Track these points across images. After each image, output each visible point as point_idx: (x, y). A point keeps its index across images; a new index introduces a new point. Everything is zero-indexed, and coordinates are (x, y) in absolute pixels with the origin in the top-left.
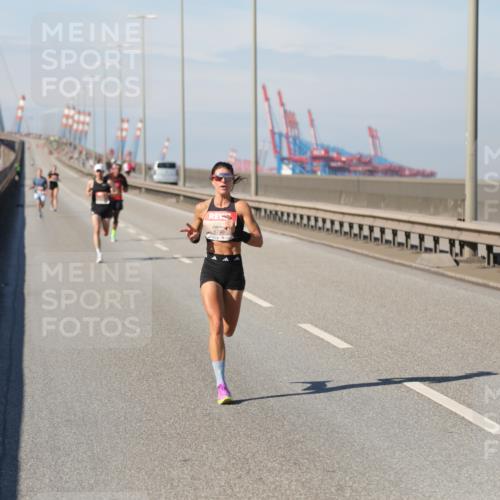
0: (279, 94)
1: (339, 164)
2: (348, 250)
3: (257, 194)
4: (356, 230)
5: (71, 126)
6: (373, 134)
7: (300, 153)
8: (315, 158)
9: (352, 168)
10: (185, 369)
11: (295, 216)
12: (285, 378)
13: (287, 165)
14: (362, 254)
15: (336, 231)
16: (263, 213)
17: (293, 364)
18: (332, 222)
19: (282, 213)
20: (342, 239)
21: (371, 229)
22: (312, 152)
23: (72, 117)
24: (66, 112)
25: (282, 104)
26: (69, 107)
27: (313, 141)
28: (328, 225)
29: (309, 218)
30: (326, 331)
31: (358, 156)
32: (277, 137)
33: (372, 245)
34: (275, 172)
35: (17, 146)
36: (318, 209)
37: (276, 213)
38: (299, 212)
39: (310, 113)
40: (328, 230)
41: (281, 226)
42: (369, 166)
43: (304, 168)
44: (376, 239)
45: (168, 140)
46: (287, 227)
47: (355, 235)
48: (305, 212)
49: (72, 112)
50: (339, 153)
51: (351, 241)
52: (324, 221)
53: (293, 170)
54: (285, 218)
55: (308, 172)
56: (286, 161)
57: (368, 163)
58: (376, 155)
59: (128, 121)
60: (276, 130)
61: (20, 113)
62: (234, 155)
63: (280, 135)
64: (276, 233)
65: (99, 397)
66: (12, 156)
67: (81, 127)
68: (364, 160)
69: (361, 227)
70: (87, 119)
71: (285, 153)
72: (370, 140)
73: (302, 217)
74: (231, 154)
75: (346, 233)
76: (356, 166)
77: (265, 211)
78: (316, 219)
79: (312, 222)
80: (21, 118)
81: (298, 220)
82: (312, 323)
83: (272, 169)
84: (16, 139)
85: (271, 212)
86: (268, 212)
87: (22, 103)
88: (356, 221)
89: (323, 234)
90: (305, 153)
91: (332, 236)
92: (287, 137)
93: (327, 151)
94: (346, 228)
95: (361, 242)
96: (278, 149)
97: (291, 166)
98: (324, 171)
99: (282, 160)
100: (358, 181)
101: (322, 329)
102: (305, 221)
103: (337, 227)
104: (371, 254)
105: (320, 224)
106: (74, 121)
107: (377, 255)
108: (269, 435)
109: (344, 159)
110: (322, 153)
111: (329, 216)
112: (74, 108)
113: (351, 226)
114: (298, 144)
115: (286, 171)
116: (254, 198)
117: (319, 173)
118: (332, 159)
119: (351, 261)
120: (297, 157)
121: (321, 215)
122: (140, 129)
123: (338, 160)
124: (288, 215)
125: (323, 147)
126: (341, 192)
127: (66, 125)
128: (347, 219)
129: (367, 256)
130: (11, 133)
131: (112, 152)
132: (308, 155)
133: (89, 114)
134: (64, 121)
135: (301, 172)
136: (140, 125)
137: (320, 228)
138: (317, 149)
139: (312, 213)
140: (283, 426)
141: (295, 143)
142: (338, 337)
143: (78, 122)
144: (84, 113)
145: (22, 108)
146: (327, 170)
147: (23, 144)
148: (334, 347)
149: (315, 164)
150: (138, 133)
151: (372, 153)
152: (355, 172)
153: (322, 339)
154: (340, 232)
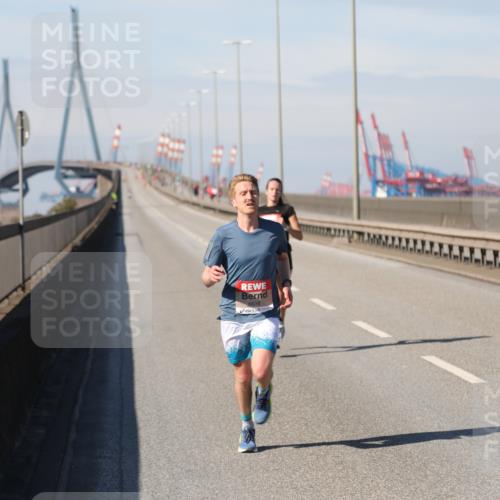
0: (373, 117)
1: (435, 186)
2: (459, 275)
3: (359, 217)
4: (467, 253)
5: (166, 155)
6: (468, 155)
7: (394, 176)
8: (410, 180)
9: (448, 190)
10: (307, 408)
11: (400, 240)
12: (418, 418)
13: (382, 187)
14: (476, 279)
15: (445, 255)
16: (366, 237)
17: (424, 402)
18: (441, 246)
19: (387, 238)
20: (452, 262)
21: (483, 252)
22: (407, 174)
23: (167, 146)
24: (162, 140)
25: (376, 127)
26: (163, 135)
27: (408, 163)
28: (436, 248)
29: (415, 242)
30: (453, 364)
31: (453, 178)
32: (371, 160)
33: (484, 268)
34: (369, 195)
35: (114, 175)
36: (425, 233)
37: (380, 237)
38: (404, 235)
39: (404, 135)
40: (436, 254)
41: (386, 250)
42: (465, 187)
43: (398, 190)
44: (489, 263)
45: (262, 165)
46: (393, 251)
47: (466, 259)
48: (412, 236)
49: (167, 141)
50: (434, 174)
51: (462, 265)
52: (432, 244)
53: (388, 192)
54: (390, 241)
55: (403, 194)
56: (381, 184)
57: (465, 183)
58: (472, 176)
59: (222, 148)
60: (371, 153)
61: (116, 143)
62: (329, 179)
63: (375, 158)
64: (381, 258)
65: (219, 443)
66: (109, 185)
67: (176, 155)
68: (459, 180)
69: (472, 250)
70: (182, 147)
71: (380, 176)
72: (466, 161)
73: (407, 241)
74: (325, 177)
75: (455, 257)
76: (452, 186)
77: (369, 235)
78: (423, 243)
79: (419, 246)
80: (116, 148)
81: (404, 243)
82: (436, 356)
83: (366, 192)
84: (113, 167)
85: (374, 236)
86: (372, 236)
87: (117, 132)
88: (467, 244)
89: (431, 258)
90: (400, 175)
91: (442, 260)
92: (382, 159)
93: (422, 173)
94: (456, 251)
95: (472, 266)
96: (372, 172)
97: (386, 188)
98: (419, 192)
99: (376, 183)
100: (461, 203)
101: (448, 361)
102: (411, 245)
103: (446, 250)
104: (485, 278)
105: (428, 247)
106: (169, 149)
107: (492, 280)
108: (412, 488)
109: (439, 180)
110: (417, 175)
111: (437, 240)
112: (169, 136)
113: (461, 249)
114: (392, 166)
115: (381, 193)
116: (356, 222)
117: (414, 195)
118: (428, 181)
119: (466, 286)
120: (392, 179)
121: (428, 238)
122: (234, 156)
123: (434, 181)
124: (393, 239)
125: (417, 169)
126: (443, 214)
127: (161, 154)
128: (457, 243)
129: (482, 280)
130: (107, 163)
131: (207, 179)
132: (403, 177)
133: (184, 142)
134: (160, 149)
135: (396, 195)
136: (234, 151)
137: (427, 252)
138: (411, 171)
139: (419, 237)
140: (426, 476)
141: (389, 165)
142: (468, 370)
143: (173, 150)
144: (179, 141)
145: (117, 138)
146: (422, 191)
147: (119, 173)
148: (466, 382)
149: (410, 185)
150: (232, 159)
151: (468, 173)
152: (451, 193)
153: (451, 374)
154: (450, 255)
